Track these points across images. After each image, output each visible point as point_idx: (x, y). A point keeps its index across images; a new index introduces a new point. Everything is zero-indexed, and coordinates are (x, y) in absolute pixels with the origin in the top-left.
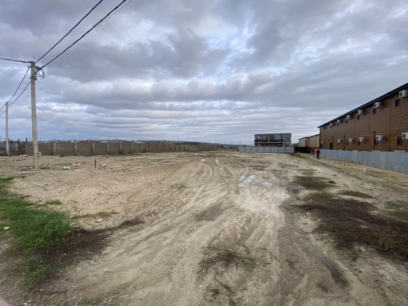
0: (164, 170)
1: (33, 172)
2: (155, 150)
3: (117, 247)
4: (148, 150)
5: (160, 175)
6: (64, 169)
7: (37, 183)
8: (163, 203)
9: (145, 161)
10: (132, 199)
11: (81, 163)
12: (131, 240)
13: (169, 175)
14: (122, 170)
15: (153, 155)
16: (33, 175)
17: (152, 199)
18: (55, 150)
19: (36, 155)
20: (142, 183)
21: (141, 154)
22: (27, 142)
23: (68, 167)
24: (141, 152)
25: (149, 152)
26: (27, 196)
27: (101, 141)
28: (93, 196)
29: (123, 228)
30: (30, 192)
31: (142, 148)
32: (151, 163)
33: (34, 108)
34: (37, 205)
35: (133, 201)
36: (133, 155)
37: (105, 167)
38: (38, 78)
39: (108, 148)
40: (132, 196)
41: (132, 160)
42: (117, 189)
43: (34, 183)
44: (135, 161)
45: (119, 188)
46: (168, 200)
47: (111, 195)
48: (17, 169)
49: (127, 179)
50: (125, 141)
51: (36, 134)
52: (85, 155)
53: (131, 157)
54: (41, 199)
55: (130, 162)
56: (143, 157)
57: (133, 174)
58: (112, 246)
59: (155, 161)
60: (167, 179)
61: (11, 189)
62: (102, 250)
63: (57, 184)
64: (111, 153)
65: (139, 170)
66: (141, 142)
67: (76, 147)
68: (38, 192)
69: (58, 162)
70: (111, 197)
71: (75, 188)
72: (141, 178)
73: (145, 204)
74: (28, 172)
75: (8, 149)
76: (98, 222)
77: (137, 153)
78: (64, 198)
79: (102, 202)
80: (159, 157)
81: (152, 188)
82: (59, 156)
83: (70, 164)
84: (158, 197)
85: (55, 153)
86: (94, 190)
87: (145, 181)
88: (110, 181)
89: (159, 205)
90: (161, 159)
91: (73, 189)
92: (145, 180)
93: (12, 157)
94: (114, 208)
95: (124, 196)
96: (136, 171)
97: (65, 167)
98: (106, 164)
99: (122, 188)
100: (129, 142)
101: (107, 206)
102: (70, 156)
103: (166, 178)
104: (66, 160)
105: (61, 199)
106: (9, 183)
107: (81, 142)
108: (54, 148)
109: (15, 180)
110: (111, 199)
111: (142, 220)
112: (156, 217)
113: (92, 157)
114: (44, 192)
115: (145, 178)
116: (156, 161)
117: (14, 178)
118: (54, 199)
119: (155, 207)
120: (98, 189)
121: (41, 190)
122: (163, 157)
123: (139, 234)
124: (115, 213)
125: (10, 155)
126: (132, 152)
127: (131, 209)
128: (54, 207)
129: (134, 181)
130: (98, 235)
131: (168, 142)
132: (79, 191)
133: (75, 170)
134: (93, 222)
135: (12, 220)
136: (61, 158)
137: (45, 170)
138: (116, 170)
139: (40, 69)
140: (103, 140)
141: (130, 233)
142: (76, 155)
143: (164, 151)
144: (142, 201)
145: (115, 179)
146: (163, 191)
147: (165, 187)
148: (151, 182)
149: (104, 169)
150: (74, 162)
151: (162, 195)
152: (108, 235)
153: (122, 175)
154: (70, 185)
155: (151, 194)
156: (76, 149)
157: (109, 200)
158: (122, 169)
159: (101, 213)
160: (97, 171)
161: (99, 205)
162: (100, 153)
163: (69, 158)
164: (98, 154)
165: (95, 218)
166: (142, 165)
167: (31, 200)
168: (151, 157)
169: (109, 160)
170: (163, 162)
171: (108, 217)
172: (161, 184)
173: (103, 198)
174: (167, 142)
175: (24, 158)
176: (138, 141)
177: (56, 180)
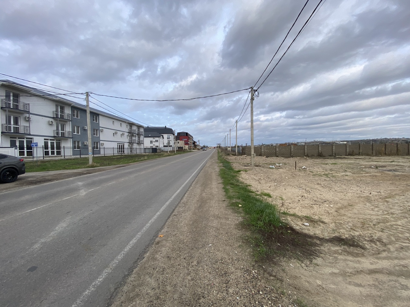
0: (391, 182)
1: (251, 168)
2: (370, 153)
3: (329, 263)
4: (358, 153)
5: (385, 189)
6: (270, 168)
7: (254, 177)
8: (395, 231)
9: (355, 167)
10: (342, 212)
11: (282, 164)
12: (348, 264)
13: (401, 191)
14: (324, 175)
15: (366, 159)
16: (251, 170)
17: (374, 220)
18: (263, 152)
19: (252, 156)
20: (354, 195)
21: (346, 157)
22: (247, 146)
23: (273, 166)
24: (346, 155)
25: (359, 154)
26: (249, 186)
27: (298, 143)
28: (297, 197)
29: (334, 244)
30: (250, 183)
31: (348, 150)
32: (364, 169)
33: (252, 121)
34: (256, 194)
35: (345, 215)
36: (335, 158)
37: (305, 170)
38: (255, 98)
39: (306, 150)
40: (342, 208)
41: (335, 164)
42: (322, 196)
43: (252, 176)
44: (339, 166)
45: (324, 195)
46: (404, 229)
47: (315, 201)
48: (242, 165)
49: (332, 186)
50: (324, 143)
51: (253, 140)
52: (285, 157)
53: (333, 160)
54: (258, 190)
55: (333, 166)
56: (351, 161)
57: (339, 181)
58: (323, 259)
59: (371, 167)
60: (397, 197)
61: (240, 178)
62: (312, 257)
63: (267, 180)
64: (310, 155)
65: (347, 178)
66: (345, 143)
67: (277, 150)
68: (255, 183)
69: (265, 162)
70: (316, 202)
71: (280, 186)
72: (351, 188)
73: (363, 224)
74: (248, 168)
75: (237, 151)
76: (305, 225)
77: (341, 156)
78: (272, 192)
79: (306, 205)
80: (378, 162)
81: (373, 205)
82: (265, 156)
83: (274, 164)
84: (385, 221)
85: (263, 154)
86: (297, 192)
87: (360, 194)
88: (312, 185)
89: (389, 232)
90: (380, 165)
91: (279, 187)
92: (359, 192)
93: (239, 157)
94: (321, 216)
95: (332, 206)
96: (342, 178)
97: (271, 166)
98: (306, 166)
99: (328, 195)
100: (329, 143)
101: (312, 212)
102: (273, 157)
103: (396, 194)
104: (270, 160)
105: (271, 193)
106: (239, 174)
107: (281, 145)
108: (262, 151)
109: (242, 172)
110: (316, 205)
111: (361, 244)
112: (385, 248)
113: (291, 159)
114: (258, 184)
115: (358, 188)
116: (373, 168)
117: (241, 171)
118: (266, 191)
119: (380, 233)
120: (301, 191)
121: (257, 182)
122: (385, 163)
123: (359, 262)
124: (323, 222)
125: (238, 156)
126: (334, 155)
127: (344, 224)
128: (267, 198)
129: (343, 190)
130: (306, 239)
131: (393, 141)
132: (284, 189)
133: (279, 169)
134: (300, 223)
135: (243, 201)
136: (267, 158)
137: (258, 167)
138: (317, 174)
139: (256, 91)
140: (300, 142)
141: (345, 254)
142: (278, 157)
143: (386, 154)
144: (359, 219)
145: (318, 184)
146: (392, 214)
147: (395, 207)
148: (368, 196)
149: (304, 171)
150: (276, 162)
151: (392, 219)
152: (318, 244)
153: (325, 180)
154: (276, 183)
155: (371, 212)
156: (277, 151)
157: (314, 206)
158: (324, 173)
159: (307, 217)
160: (298, 173)
161: (303, 207)
162: (298, 155)
163: (273, 159)
164: (296, 156)
165: (302, 220)
166: (350, 172)
167: (252, 189)
168: (364, 162)
169: (308, 163)
170: (386, 170)
171: (315, 224)
172: (387, 202)
173: (307, 202)
174: (389, 141)
175: (245, 157)
176: (341, 141)
177: (265, 176)
